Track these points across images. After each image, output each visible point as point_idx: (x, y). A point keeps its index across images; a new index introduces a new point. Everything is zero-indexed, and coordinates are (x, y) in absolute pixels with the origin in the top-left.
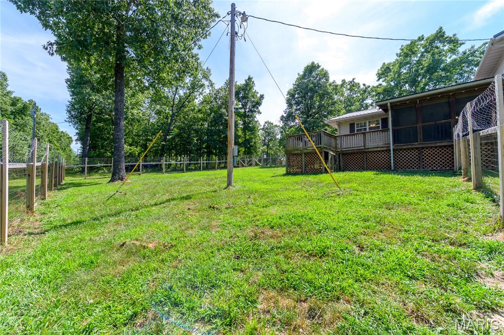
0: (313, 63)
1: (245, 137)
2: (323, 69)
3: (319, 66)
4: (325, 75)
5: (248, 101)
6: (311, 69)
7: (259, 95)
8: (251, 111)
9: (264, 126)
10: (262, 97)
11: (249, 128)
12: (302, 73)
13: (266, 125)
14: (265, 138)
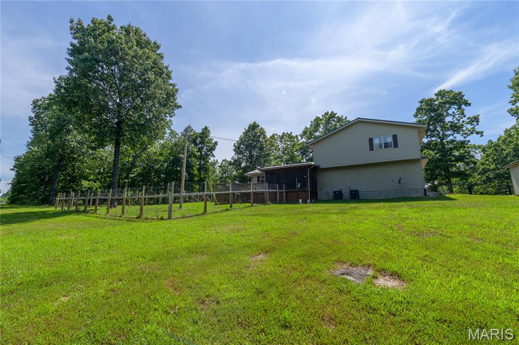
0: (255, 123)
1: (200, 176)
2: (262, 128)
3: (259, 126)
4: (263, 133)
5: (204, 145)
6: (254, 127)
7: (213, 142)
8: (206, 154)
9: (222, 164)
10: (216, 143)
11: (204, 168)
12: (247, 129)
13: (224, 163)
14: (222, 175)
